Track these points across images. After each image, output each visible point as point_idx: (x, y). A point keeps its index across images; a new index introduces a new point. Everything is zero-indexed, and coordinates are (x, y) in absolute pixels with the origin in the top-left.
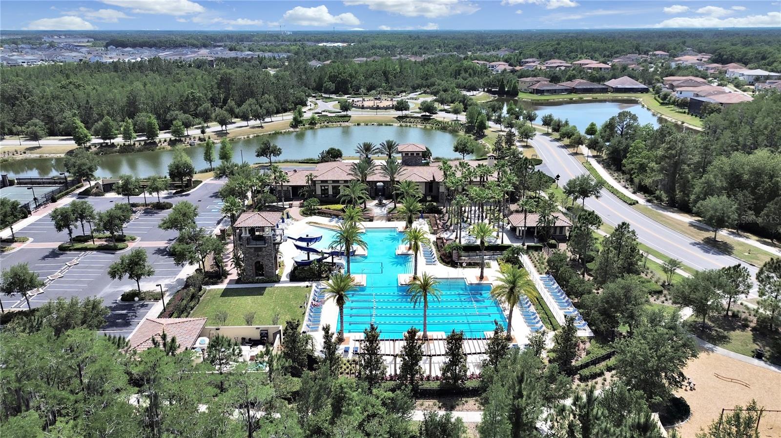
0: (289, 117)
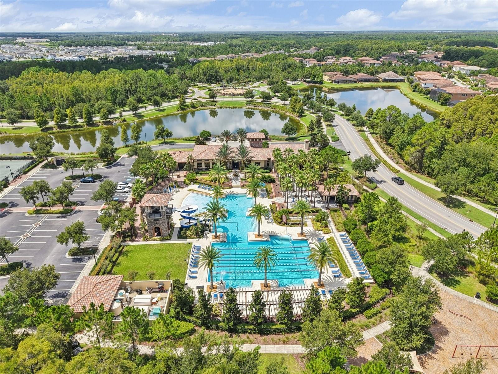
0: (176, 102)
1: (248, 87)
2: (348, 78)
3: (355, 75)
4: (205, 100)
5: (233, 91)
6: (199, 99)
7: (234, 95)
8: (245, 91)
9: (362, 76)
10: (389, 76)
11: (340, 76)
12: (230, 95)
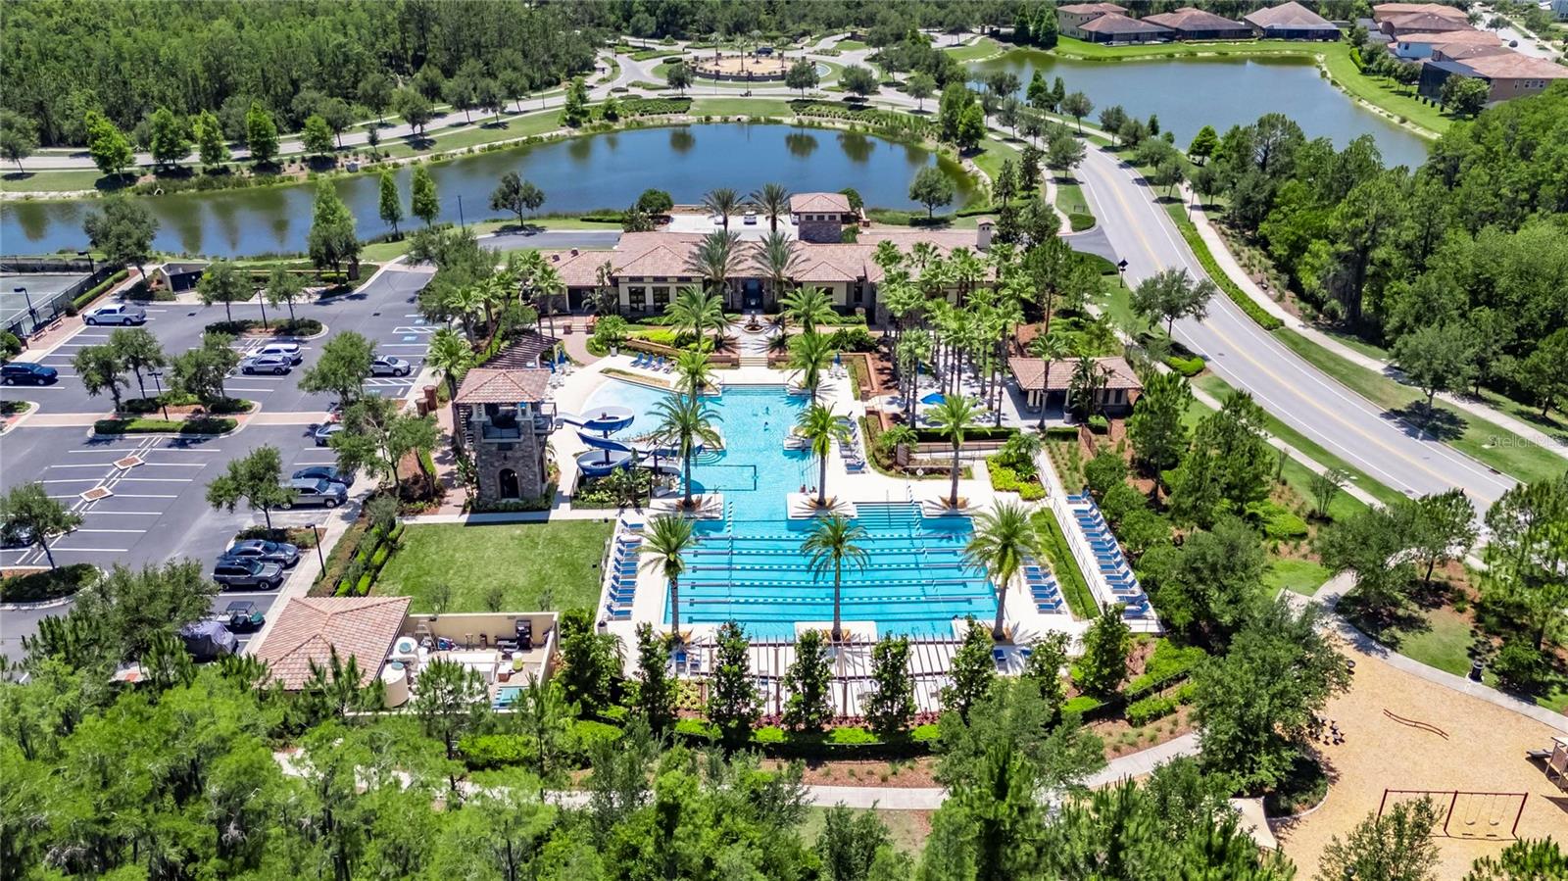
0: (556, 99)
1: (801, 52)
2: (1141, 26)
3: (1168, 14)
4: (653, 95)
5: (750, 65)
6: (633, 91)
7: (750, 78)
8: (789, 66)
9: (1191, 18)
10: (1286, 19)
11: (1117, 16)
12: (737, 78)
